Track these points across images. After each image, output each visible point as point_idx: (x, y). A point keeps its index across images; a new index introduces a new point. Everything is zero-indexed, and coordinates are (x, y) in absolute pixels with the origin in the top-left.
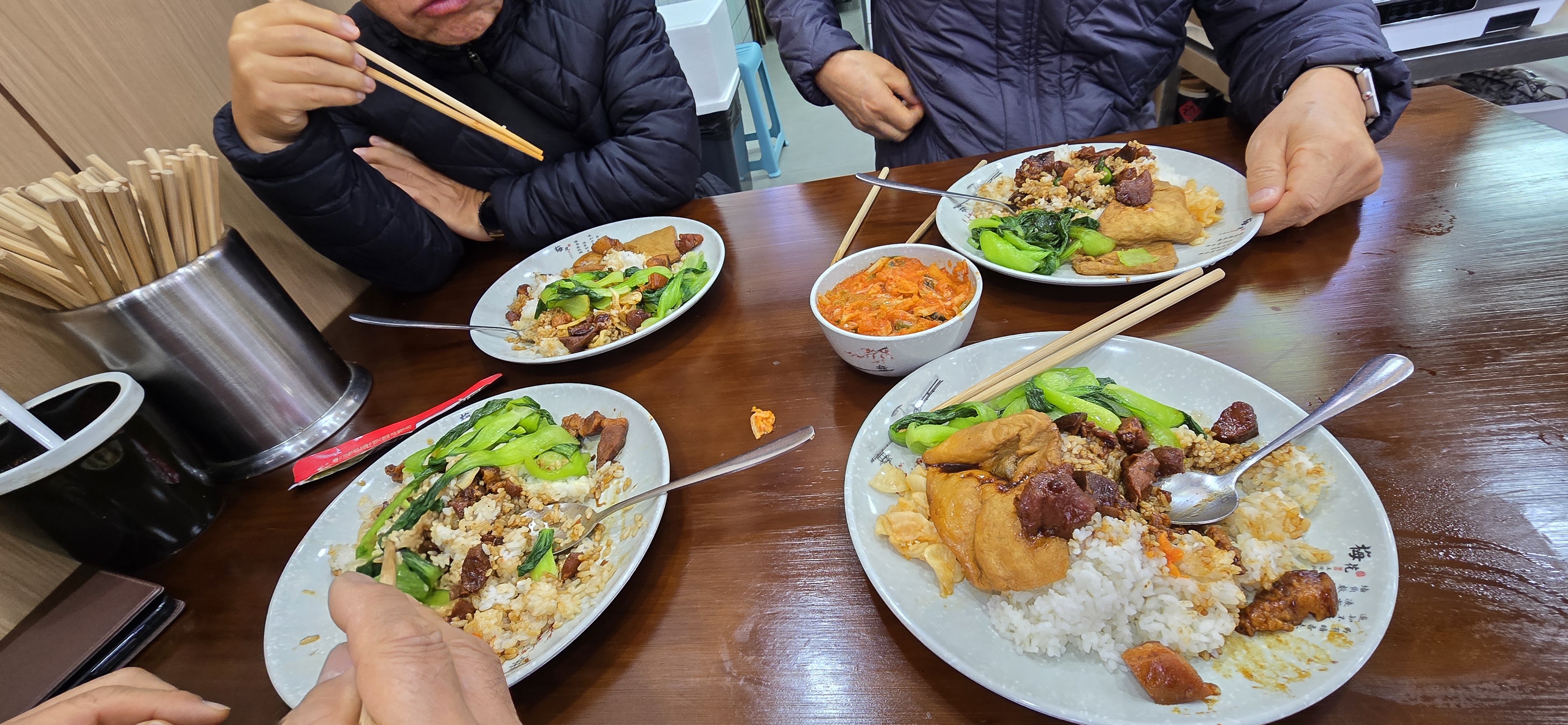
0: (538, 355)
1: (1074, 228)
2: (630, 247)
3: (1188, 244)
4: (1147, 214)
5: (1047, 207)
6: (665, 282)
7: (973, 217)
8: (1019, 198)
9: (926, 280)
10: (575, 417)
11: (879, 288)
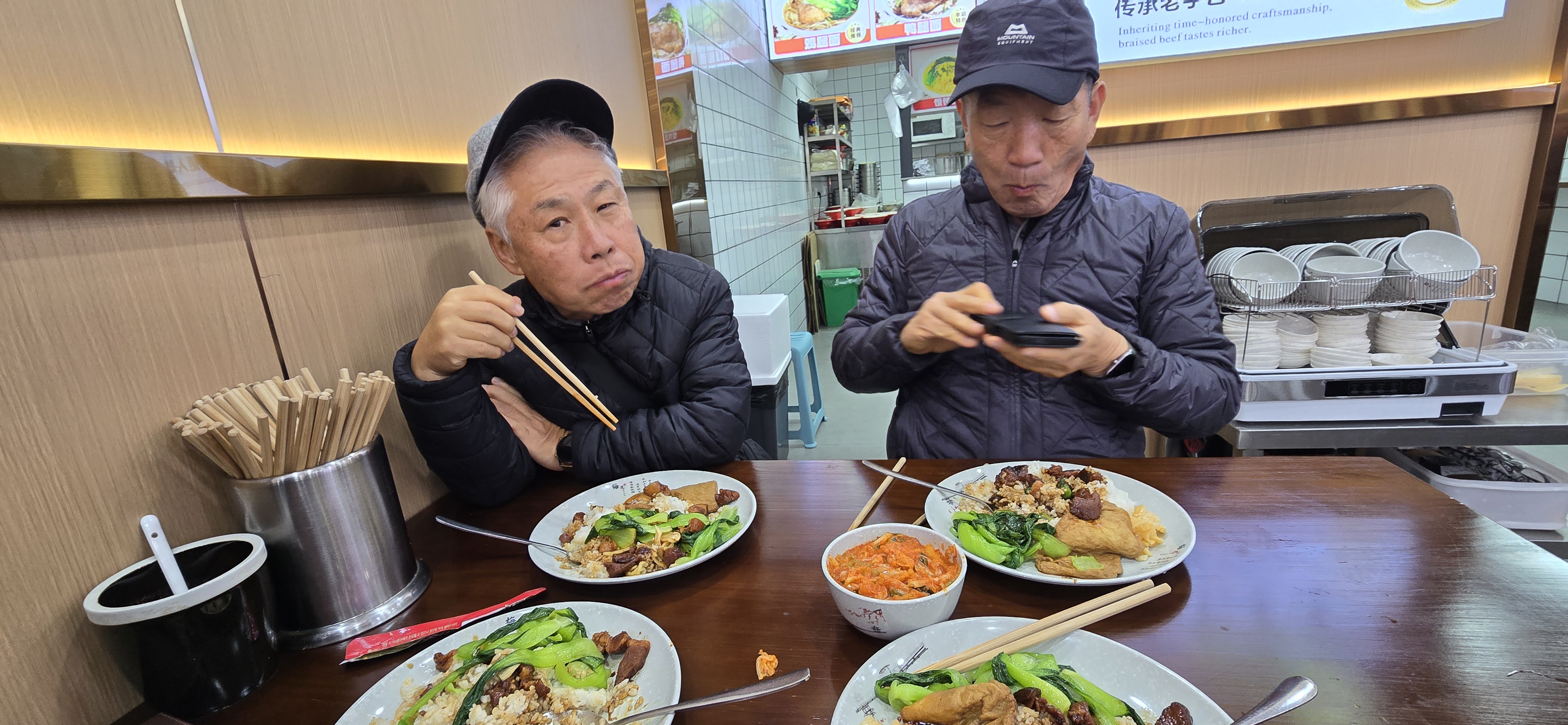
0: (581, 575)
1: (1037, 531)
2: (676, 494)
3: (1134, 559)
4: (1096, 528)
5: (1018, 510)
6: (702, 527)
7: (958, 510)
8: (997, 500)
9: (922, 558)
10: (605, 634)
11: (881, 559)
